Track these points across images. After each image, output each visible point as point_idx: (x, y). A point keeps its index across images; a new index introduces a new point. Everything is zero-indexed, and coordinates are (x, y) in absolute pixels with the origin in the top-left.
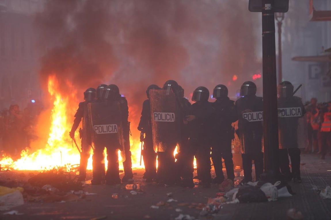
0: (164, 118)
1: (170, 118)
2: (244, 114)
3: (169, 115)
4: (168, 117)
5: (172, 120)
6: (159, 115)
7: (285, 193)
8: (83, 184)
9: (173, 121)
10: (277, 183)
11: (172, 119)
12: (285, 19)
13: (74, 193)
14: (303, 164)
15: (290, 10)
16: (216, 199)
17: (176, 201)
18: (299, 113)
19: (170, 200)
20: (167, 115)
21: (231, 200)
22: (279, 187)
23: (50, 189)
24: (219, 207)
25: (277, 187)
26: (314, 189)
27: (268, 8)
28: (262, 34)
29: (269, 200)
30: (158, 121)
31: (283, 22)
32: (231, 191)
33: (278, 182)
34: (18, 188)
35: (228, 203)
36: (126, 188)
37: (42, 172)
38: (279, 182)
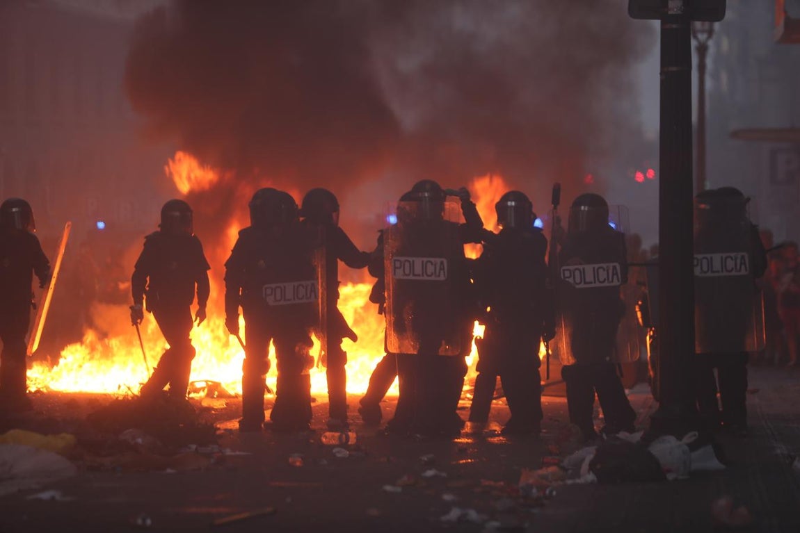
0: (418, 269)
1: (433, 271)
2: (564, 270)
3: (432, 264)
4: (430, 269)
5: (439, 276)
6: (407, 264)
7: (707, 460)
8: (219, 429)
9: (442, 278)
10: (689, 438)
11: (440, 273)
12: (714, 36)
13: (196, 449)
14: (754, 392)
15: (729, 15)
16: (540, 472)
17: (444, 474)
18: (743, 267)
19: (430, 473)
20: (426, 264)
21: (577, 474)
22: (693, 447)
23: (140, 441)
24: (547, 492)
25: (689, 445)
26: (778, 451)
27: (675, 10)
28: (661, 74)
29: (670, 477)
30: (402, 278)
31: (711, 43)
32: (578, 454)
33: (691, 434)
34: (63, 435)
35: (569, 482)
36: (324, 440)
37: (121, 398)
38: (695, 435)
